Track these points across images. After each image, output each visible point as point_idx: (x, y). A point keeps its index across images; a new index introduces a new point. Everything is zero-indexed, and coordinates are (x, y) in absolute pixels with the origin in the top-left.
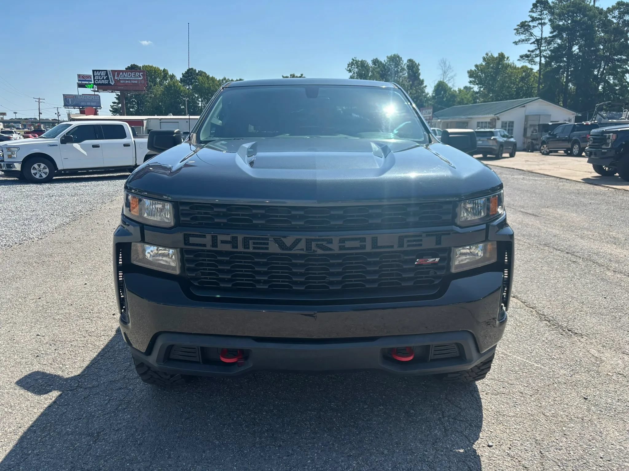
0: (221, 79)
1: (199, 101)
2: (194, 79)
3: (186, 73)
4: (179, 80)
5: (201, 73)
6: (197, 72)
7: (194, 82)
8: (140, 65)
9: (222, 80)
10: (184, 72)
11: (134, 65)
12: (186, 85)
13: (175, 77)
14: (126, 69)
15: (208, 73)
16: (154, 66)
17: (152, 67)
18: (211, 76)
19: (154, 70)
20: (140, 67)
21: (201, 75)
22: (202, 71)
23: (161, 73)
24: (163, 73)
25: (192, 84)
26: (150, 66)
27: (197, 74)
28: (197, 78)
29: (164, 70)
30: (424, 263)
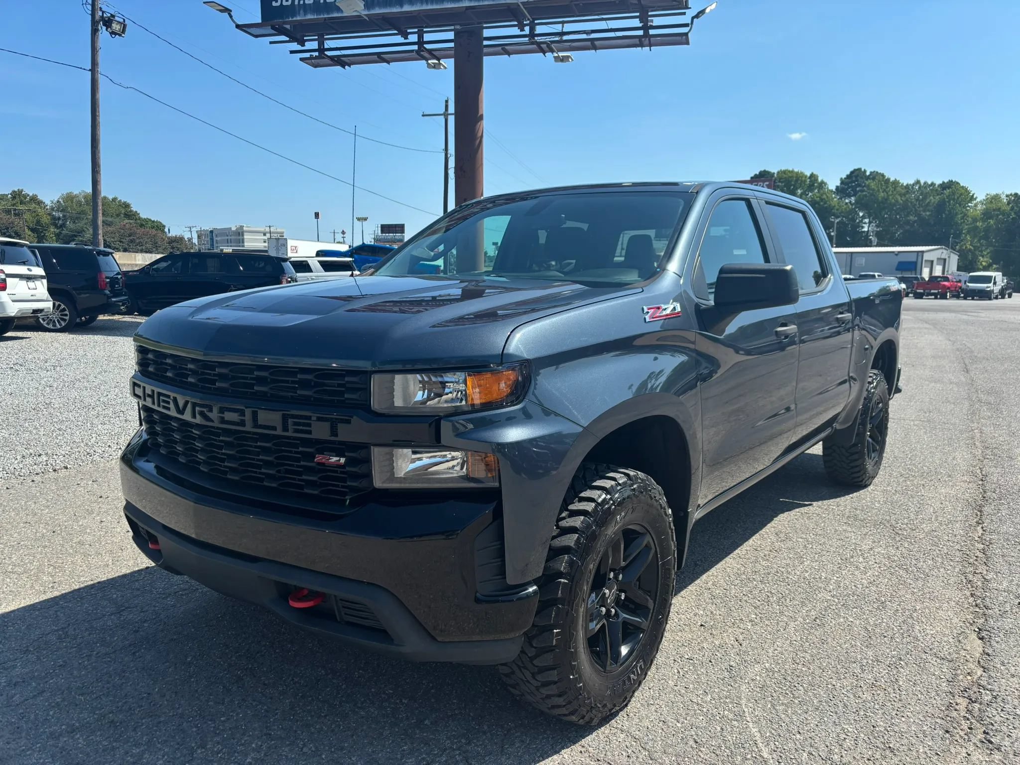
0: (911, 182)
1: (865, 223)
2: (859, 185)
3: (848, 177)
4: (834, 190)
5: (875, 176)
6: (868, 173)
7: (859, 191)
8: (774, 169)
9: (913, 185)
10: (844, 176)
11: (765, 171)
12: (844, 197)
13: (826, 184)
14: (752, 178)
15: (887, 175)
16: (796, 170)
17: (792, 172)
18: (892, 179)
19: (796, 177)
20: (774, 173)
21: (874, 179)
22: (877, 172)
23: (805, 181)
24: (808, 180)
25: (854, 195)
26: (789, 171)
27: (868, 178)
28: (865, 184)
29: (812, 175)
30: (326, 462)
